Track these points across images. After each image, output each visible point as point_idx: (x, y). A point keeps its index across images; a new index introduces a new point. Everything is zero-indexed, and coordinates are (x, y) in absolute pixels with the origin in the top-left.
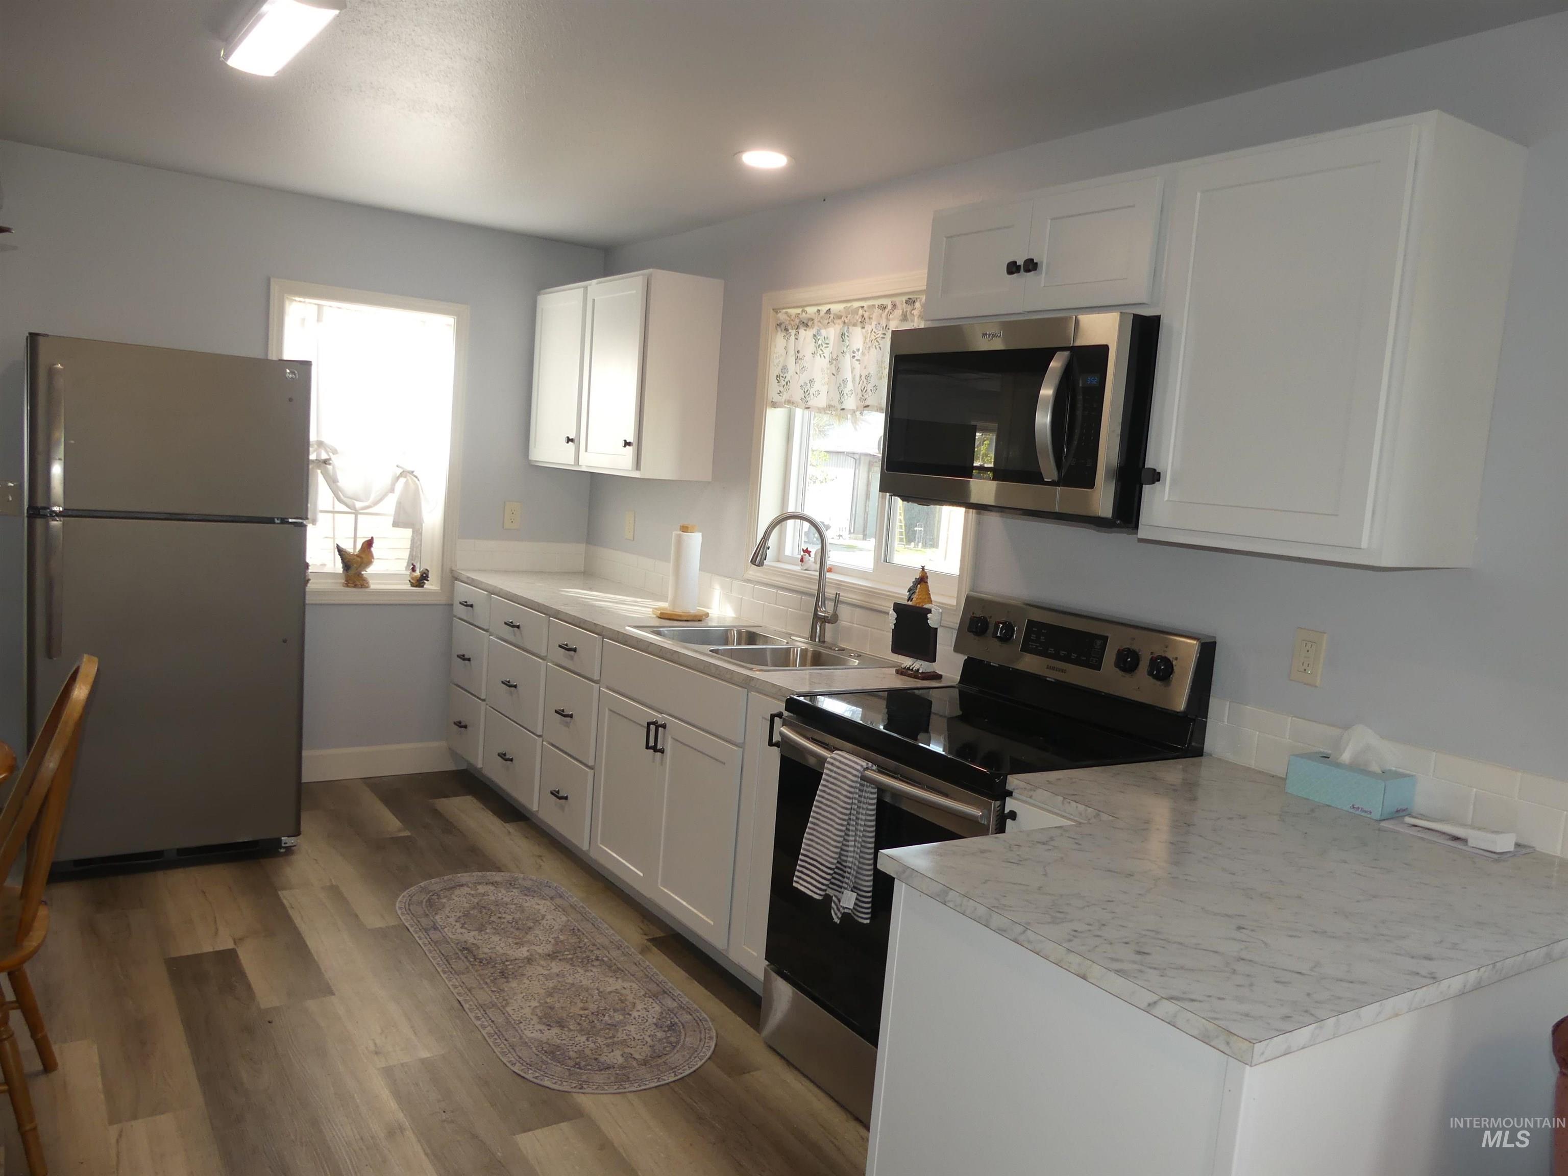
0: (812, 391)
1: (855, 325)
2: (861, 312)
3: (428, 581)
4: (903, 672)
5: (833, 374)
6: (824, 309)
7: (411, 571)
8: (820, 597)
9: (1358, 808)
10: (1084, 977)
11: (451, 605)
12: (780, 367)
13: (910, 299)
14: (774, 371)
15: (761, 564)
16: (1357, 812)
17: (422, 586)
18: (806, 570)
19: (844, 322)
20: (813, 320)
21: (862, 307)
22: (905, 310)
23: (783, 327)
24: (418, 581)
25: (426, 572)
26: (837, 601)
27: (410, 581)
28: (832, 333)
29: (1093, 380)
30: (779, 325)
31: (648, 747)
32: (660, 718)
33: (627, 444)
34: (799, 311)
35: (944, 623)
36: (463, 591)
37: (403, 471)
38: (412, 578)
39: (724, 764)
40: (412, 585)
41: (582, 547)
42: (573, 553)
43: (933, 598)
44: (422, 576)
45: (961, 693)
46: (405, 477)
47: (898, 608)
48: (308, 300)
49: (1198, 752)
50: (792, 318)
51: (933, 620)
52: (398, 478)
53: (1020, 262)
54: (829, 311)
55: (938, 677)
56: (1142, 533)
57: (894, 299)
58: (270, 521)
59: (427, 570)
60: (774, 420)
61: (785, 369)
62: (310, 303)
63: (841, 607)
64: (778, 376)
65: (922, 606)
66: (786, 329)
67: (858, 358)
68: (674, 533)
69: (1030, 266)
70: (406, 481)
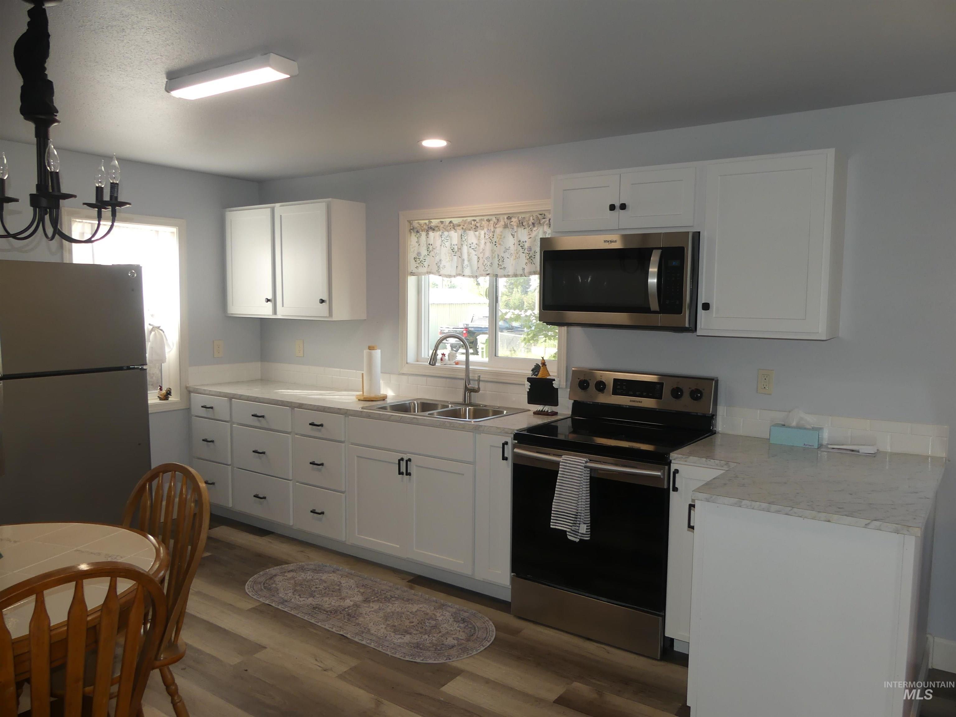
0: (441, 266)
1: (470, 230)
2: (473, 222)
3: (171, 395)
4: (537, 413)
5: (460, 257)
6: (448, 221)
7: (159, 390)
8: (468, 380)
9: (807, 445)
10: (829, 521)
11: (188, 410)
12: (416, 252)
13: (509, 216)
14: (411, 255)
15: (434, 365)
16: (807, 447)
17: (168, 400)
18: (445, 365)
19: (463, 228)
20: (437, 226)
21: (474, 220)
22: (506, 222)
23: (415, 230)
24: (165, 396)
25: (169, 390)
26: (479, 381)
27: (158, 397)
28: (455, 236)
29: (675, 263)
30: (413, 229)
31: (400, 473)
32: (406, 457)
33: (322, 301)
34: (427, 221)
35: (561, 386)
36: (198, 400)
37: (153, 327)
38: (161, 395)
39: (463, 475)
40: (161, 399)
41: (259, 364)
42: (251, 368)
43: (551, 374)
44: (167, 393)
45: (574, 421)
46: (154, 331)
47: (529, 380)
48: (84, 221)
49: (714, 433)
50: (422, 225)
51: (555, 385)
52: (151, 332)
53: (617, 205)
54: (451, 222)
55: (555, 414)
56: (699, 332)
57: (498, 216)
58: (120, 369)
59: (170, 388)
60: (411, 281)
61: (419, 254)
62: (86, 222)
63: (481, 383)
64: (415, 258)
65: (545, 377)
66: (418, 232)
67: (473, 248)
68: (366, 351)
69: (623, 207)
70: (155, 333)
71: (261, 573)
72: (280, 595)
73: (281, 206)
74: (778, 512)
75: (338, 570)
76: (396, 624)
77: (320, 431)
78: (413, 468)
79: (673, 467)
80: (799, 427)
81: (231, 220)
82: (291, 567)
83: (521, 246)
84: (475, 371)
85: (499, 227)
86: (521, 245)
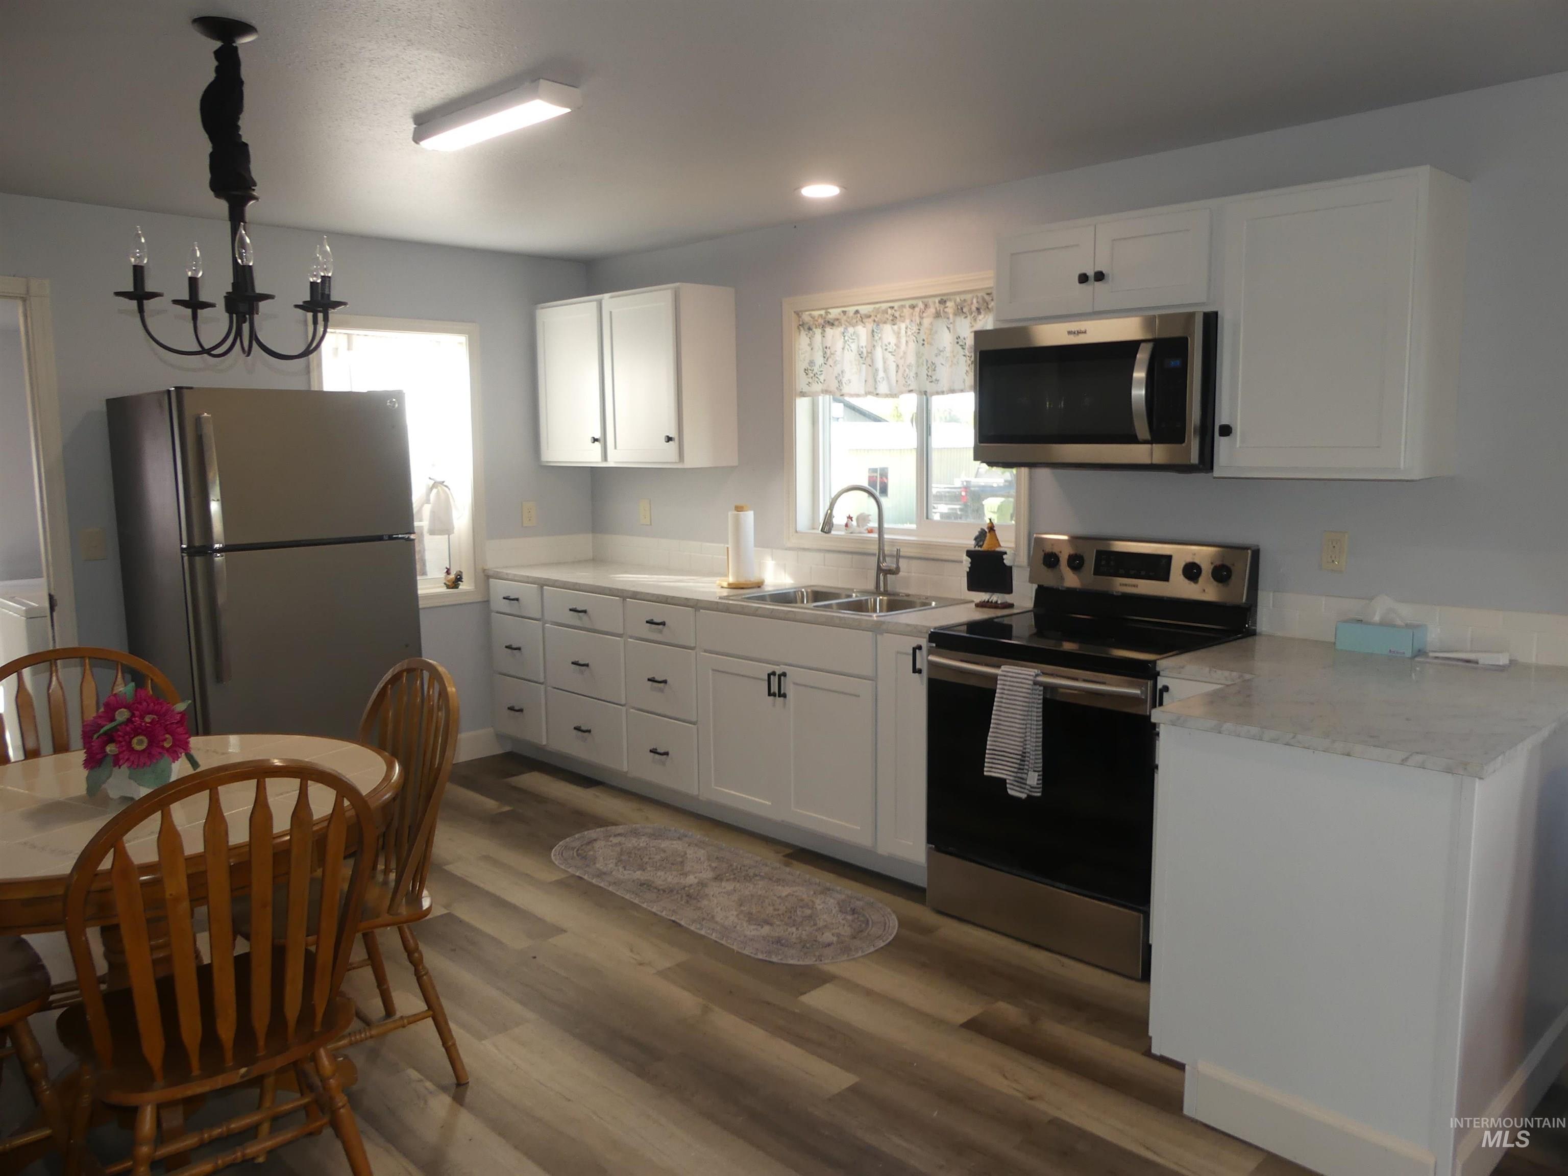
0: (844, 380)
1: (885, 323)
2: (890, 311)
3: (462, 582)
4: (981, 605)
5: (870, 366)
6: (851, 310)
7: (445, 574)
8: (881, 555)
9: (1394, 652)
10: (1348, 755)
11: (486, 602)
12: (807, 361)
13: (942, 299)
14: (801, 365)
15: (829, 532)
16: (1394, 655)
17: (457, 588)
18: (851, 533)
19: (874, 321)
20: (838, 319)
21: (892, 308)
22: (938, 309)
23: (806, 327)
24: (453, 582)
25: (460, 573)
26: (898, 556)
27: (445, 584)
28: (862, 331)
29: (1175, 363)
30: (803, 325)
31: (770, 694)
32: (779, 670)
33: (669, 439)
34: (823, 312)
35: (1016, 564)
36: (499, 588)
37: (435, 483)
38: (448, 581)
39: (859, 696)
40: (448, 587)
41: (590, 536)
42: (583, 542)
43: (1002, 544)
44: (456, 577)
45: (1037, 617)
46: (436, 488)
47: (969, 553)
48: (338, 331)
49: (1253, 633)
50: (816, 318)
51: (1007, 560)
52: (431, 489)
53: (1091, 273)
54: (857, 312)
55: (1011, 606)
56: (1217, 472)
57: (926, 300)
58: (380, 538)
60: (802, 406)
61: (812, 363)
62: (340, 333)
63: (901, 560)
64: (805, 370)
65: (993, 549)
66: (810, 329)
67: (891, 350)
68: (731, 514)
69: (1100, 276)
70: (438, 491)
71: (577, 836)
72: (598, 865)
73: (612, 297)
74: (1274, 741)
75: (686, 836)
76: (754, 911)
77: (661, 632)
78: (789, 687)
79: (1161, 682)
80: (1385, 624)
81: (544, 322)
82: (620, 829)
83: (961, 346)
84: (893, 542)
85: (928, 317)
86: (960, 343)
